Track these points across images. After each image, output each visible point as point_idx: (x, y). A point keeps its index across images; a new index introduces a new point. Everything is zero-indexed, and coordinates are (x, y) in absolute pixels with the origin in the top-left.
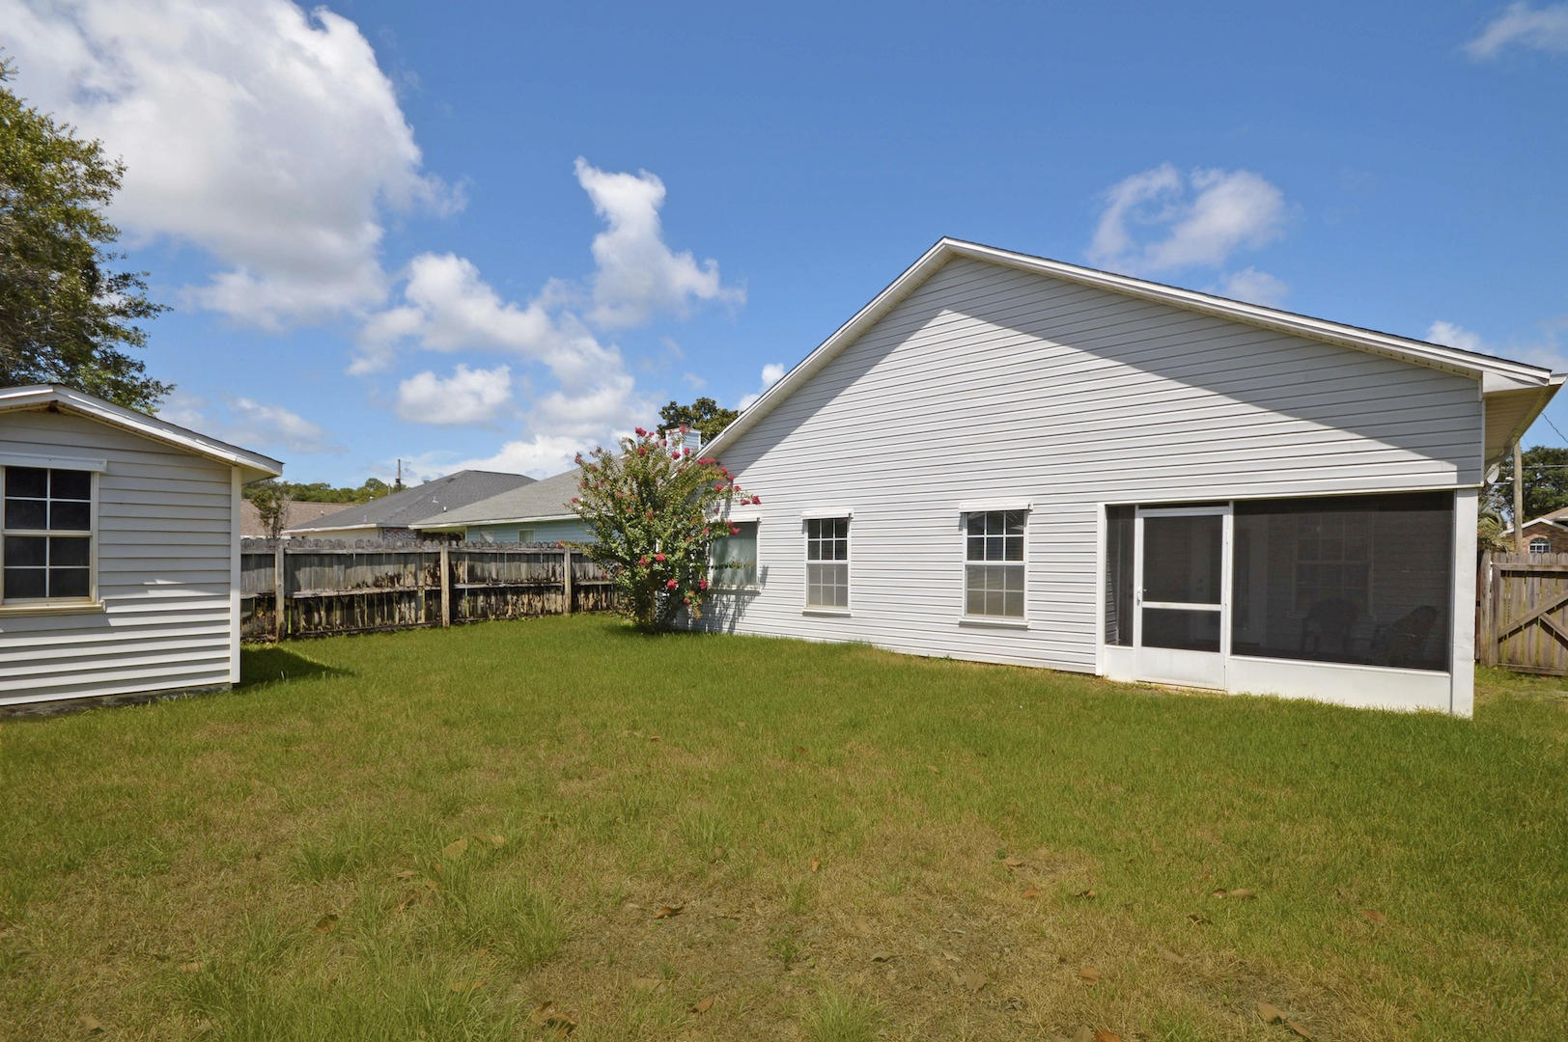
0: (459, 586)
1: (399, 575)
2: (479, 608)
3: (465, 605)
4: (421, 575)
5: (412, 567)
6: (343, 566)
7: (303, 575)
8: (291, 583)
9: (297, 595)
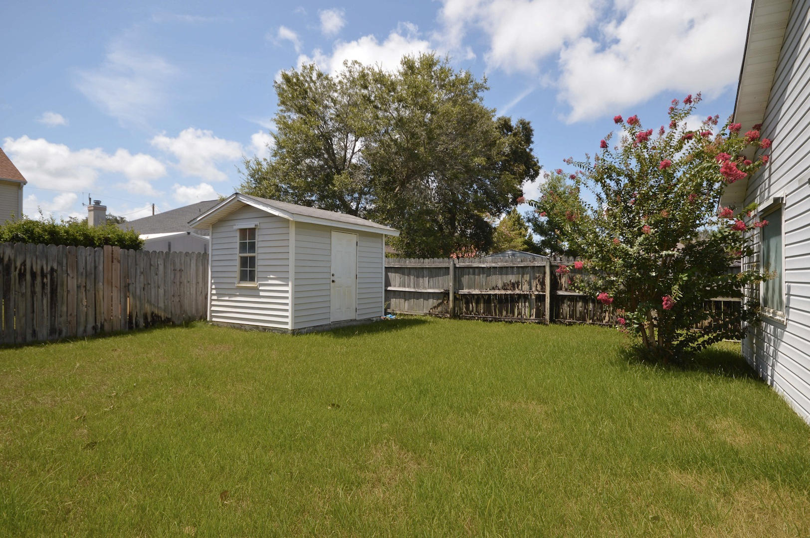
0: (560, 293)
1: (518, 282)
2: (578, 313)
3: (565, 308)
4: (534, 283)
5: (527, 277)
6: (485, 275)
7: (465, 279)
8: (458, 284)
9: (462, 292)
